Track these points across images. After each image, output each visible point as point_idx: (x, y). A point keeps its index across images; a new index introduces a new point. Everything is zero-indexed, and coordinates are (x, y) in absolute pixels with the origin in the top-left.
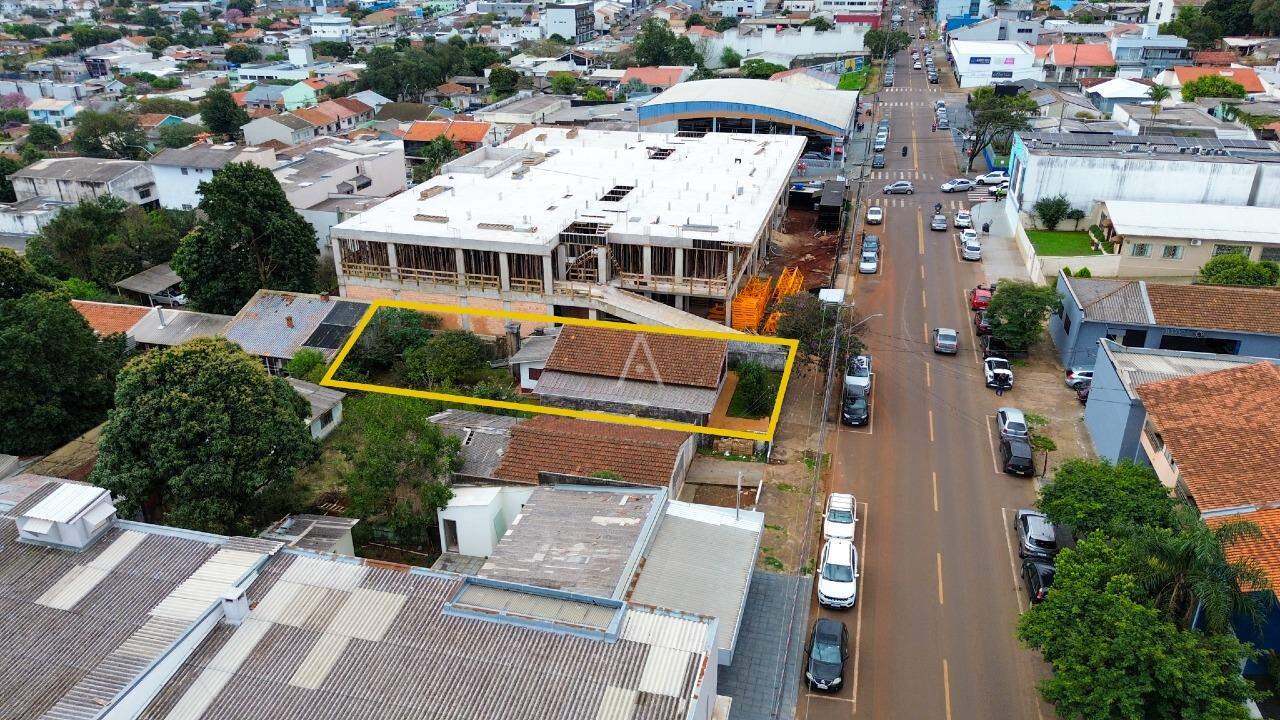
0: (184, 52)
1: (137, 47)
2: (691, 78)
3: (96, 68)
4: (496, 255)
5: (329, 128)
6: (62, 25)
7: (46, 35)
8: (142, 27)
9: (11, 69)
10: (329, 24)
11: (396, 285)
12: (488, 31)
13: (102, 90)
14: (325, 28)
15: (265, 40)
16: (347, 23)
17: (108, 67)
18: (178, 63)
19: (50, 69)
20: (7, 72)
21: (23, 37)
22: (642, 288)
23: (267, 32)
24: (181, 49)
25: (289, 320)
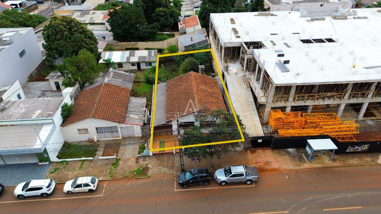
25: (192, 38)
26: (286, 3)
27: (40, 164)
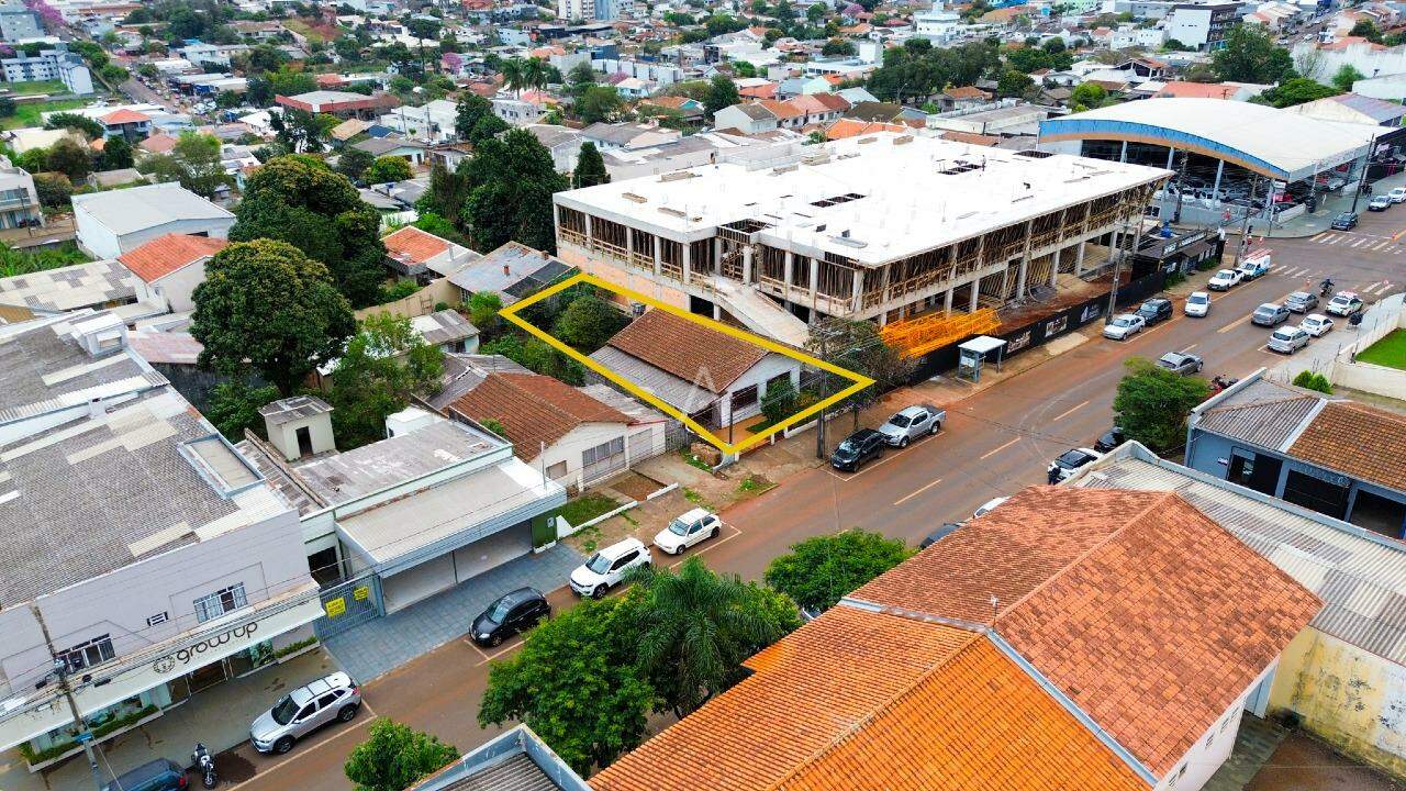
0: (792, 44)
1: (755, 38)
2: (1253, 100)
3: (712, 55)
4: (653, 238)
5: (795, 122)
6: (708, 14)
7: (692, 23)
8: (770, 19)
9: (649, 52)
10: (936, 21)
11: (590, 254)
12: (1104, 33)
13: (702, 75)
14: (929, 25)
15: (871, 36)
16: (954, 21)
17: (720, 54)
18: (781, 54)
19: (676, 54)
20: (647, 55)
21: (673, 24)
22: (777, 294)
23: (876, 28)
24: (791, 41)
25: (507, 268)
26: (658, 146)
27: (537, 551)
